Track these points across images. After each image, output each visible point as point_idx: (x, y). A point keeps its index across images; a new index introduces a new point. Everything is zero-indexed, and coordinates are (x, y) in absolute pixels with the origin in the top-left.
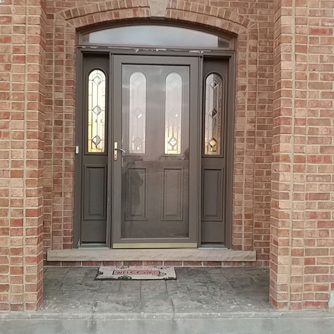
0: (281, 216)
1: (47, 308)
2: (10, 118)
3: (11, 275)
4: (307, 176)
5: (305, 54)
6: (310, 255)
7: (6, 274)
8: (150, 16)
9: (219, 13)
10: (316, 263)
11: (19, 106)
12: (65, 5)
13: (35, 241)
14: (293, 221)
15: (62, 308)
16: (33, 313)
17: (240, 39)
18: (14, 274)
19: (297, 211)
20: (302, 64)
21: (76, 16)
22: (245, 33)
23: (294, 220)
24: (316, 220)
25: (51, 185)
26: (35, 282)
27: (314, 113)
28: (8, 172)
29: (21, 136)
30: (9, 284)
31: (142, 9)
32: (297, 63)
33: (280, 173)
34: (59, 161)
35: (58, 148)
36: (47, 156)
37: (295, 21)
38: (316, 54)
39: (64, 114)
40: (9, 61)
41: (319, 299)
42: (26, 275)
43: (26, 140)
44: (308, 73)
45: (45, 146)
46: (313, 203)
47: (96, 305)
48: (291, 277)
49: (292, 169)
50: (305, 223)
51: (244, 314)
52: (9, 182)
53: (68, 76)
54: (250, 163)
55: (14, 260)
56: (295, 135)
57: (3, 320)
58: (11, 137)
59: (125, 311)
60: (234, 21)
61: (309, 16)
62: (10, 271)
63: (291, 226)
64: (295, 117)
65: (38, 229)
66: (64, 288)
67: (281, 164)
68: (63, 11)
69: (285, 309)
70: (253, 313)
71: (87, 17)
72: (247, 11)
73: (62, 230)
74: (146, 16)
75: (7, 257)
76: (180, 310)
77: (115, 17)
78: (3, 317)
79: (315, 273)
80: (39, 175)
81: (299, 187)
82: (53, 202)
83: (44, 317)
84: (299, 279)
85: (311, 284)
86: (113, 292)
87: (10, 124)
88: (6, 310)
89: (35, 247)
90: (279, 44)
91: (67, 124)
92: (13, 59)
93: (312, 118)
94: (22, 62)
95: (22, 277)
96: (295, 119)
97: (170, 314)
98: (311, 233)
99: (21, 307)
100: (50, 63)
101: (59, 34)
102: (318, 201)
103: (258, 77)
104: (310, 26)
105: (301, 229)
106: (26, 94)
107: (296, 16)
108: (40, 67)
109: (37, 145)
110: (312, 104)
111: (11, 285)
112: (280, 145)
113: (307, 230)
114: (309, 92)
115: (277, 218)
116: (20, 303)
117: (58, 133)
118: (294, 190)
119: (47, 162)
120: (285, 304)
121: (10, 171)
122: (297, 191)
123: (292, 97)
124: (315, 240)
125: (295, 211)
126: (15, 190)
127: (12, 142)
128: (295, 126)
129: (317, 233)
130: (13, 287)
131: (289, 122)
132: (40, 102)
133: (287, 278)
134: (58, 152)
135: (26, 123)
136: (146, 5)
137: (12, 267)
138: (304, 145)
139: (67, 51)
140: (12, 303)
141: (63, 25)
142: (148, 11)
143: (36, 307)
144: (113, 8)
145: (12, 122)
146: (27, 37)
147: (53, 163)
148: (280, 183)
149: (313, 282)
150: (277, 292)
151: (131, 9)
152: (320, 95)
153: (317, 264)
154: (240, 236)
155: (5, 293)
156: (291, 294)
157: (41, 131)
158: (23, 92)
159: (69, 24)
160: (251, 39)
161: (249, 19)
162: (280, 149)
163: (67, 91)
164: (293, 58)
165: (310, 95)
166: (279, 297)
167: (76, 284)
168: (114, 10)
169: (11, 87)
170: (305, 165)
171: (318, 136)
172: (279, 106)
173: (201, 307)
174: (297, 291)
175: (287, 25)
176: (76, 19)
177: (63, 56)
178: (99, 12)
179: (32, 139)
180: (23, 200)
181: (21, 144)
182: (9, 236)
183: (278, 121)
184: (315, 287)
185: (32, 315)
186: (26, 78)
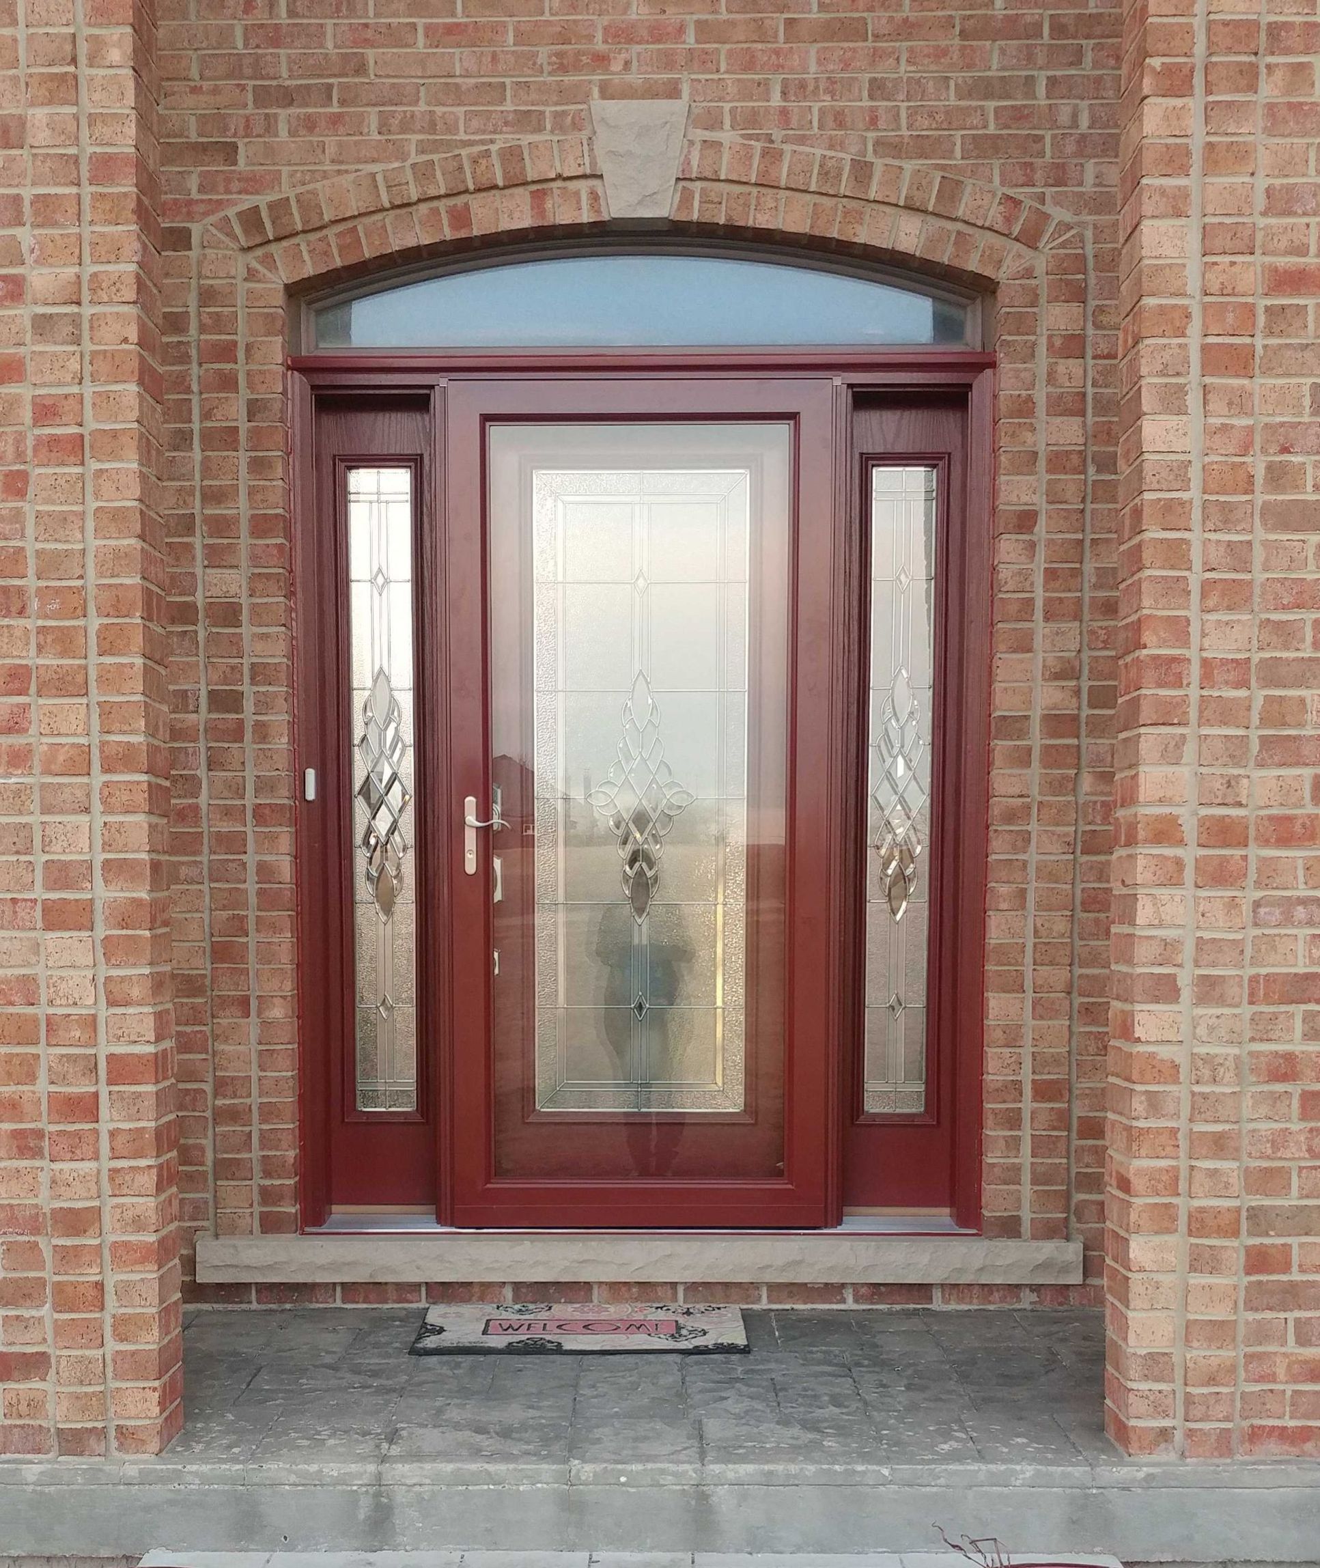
0: (1142, 1072)
1: (198, 1448)
2: (33, 689)
3: (56, 1316)
4: (1257, 904)
5: (1246, 382)
6: (1267, 1235)
7: (34, 1313)
8: (606, 217)
9: (910, 188)
10: (1295, 1268)
11: (65, 641)
12: (235, 186)
13: (148, 1181)
14: (1193, 1094)
15: (258, 1447)
16: (145, 1462)
17: (1008, 301)
18: (65, 1312)
19: (1213, 1050)
20: (1233, 426)
21: (283, 233)
22: (1029, 273)
23: (1197, 1089)
24: (1295, 1089)
25: (202, 966)
26: (149, 1342)
27: (1285, 633)
28: (32, 908)
29: (79, 764)
30: (50, 1351)
31: (572, 185)
32: (1211, 420)
33: (1140, 891)
34: (235, 865)
35: (227, 812)
36: (185, 844)
37: (1203, 239)
38: (1294, 381)
39: (246, 662)
40: (20, 456)
41: (1306, 1416)
42: (114, 1316)
43: (98, 778)
44: (1258, 465)
45: (173, 801)
46: (1282, 1017)
47: (393, 1437)
48: (1189, 1325)
49: (1189, 874)
50: (1247, 1102)
51: (991, 1474)
52: (36, 947)
53: (259, 497)
54: (1056, 854)
55: (66, 1256)
56: (1205, 731)
57: (31, 1487)
58: (37, 769)
59: (508, 1457)
60: (980, 223)
61: (1264, 214)
62: (49, 1300)
63: (1185, 1112)
64: (1205, 654)
65: (158, 1133)
66: (265, 1382)
67: (1145, 854)
68: (231, 212)
69: (1166, 1455)
70: (1028, 1470)
71: (331, 232)
72: (1039, 175)
73: (256, 1153)
74: (586, 216)
75: (36, 1244)
76: (728, 1453)
77: (453, 227)
78: (31, 1478)
79: (1291, 1310)
80: (153, 920)
81: (1220, 951)
82: (216, 1037)
83: (189, 1478)
84: (1219, 1331)
85: (1275, 1353)
86: (464, 1393)
87: (33, 714)
88: (39, 1451)
89: (147, 1205)
90: (1136, 343)
91: (263, 704)
92: (36, 449)
93: (1278, 655)
94: (72, 459)
95: (101, 1322)
96: (1205, 663)
97: (687, 1467)
98: (1273, 1142)
99: (99, 1440)
100: (182, 440)
101: (217, 313)
102: (1303, 1007)
103: (1091, 470)
104: (1268, 259)
105: (1227, 1127)
106: (92, 591)
107: (1207, 220)
108: (143, 476)
109: (141, 798)
110: (1277, 597)
111: (58, 1353)
112: (1142, 776)
113: (1254, 1131)
114: (1265, 543)
115: (1128, 1079)
116: (96, 1424)
117: (226, 745)
118: (1197, 964)
119: (184, 871)
120: (1164, 1435)
121: (39, 904)
122: (1214, 965)
123: (1190, 569)
124: (1288, 1172)
125: (1202, 1050)
126: (62, 978)
127: (43, 786)
128: (1205, 693)
129: (1297, 1143)
130: (63, 1363)
131: (1179, 676)
132: (147, 623)
133: (1170, 1329)
134: (225, 827)
135: (95, 712)
136: (588, 172)
137: (59, 1282)
138: (1241, 771)
139: (251, 386)
140: (60, 1426)
141: (233, 273)
142: (594, 196)
143: (157, 1439)
144: (442, 192)
145: (40, 705)
146: (87, 358)
147: (210, 875)
148: (1138, 933)
149: (1284, 1343)
150: (1130, 1385)
151: (520, 190)
152: (1311, 556)
153: (1302, 1270)
154: (1012, 1175)
155: (36, 1384)
156: (1188, 1395)
157: (156, 742)
158: (79, 583)
159: (258, 267)
160: (1056, 299)
161: (1049, 208)
162: (1142, 789)
163: (255, 559)
164: (1193, 400)
165: (1267, 560)
166: (1137, 1405)
167: (315, 1366)
168: (447, 196)
169: (31, 562)
170: (1245, 858)
171: (1303, 733)
172: (1135, 607)
173: (816, 1445)
174: (1212, 1380)
175: (1166, 257)
176: (285, 243)
177: (235, 411)
178: (383, 210)
179: (122, 772)
180: (94, 1017)
181: (79, 794)
182: (45, 1163)
183: (1133, 673)
184: (1289, 1366)
185: (141, 1471)
186: (90, 524)
